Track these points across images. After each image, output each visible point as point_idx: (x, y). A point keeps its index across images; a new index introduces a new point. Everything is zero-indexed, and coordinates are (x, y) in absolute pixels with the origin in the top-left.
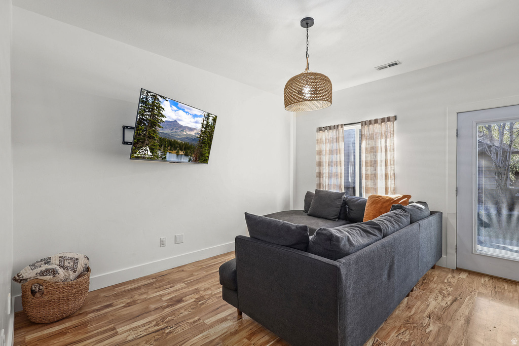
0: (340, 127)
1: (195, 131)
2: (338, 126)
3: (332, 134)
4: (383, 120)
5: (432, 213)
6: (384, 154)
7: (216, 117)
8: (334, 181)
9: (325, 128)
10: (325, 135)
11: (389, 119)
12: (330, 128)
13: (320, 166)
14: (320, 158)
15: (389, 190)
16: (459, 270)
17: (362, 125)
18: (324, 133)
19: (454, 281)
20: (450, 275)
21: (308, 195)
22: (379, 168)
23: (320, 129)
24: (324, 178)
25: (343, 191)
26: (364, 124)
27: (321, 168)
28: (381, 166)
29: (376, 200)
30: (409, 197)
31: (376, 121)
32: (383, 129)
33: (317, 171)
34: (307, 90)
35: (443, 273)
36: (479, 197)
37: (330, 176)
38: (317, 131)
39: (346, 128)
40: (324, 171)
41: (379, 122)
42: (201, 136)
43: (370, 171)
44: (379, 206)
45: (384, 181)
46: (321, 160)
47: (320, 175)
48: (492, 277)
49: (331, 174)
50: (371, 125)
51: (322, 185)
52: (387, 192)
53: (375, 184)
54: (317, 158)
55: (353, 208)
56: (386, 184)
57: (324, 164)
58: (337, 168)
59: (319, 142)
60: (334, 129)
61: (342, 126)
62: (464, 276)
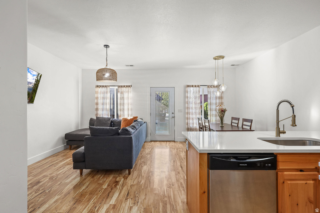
0: (108, 86)
1: (32, 84)
2: (107, 86)
3: (104, 89)
4: (127, 86)
5: (144, 122)
6: (127, 100)
7: (41, 75)
8: (105, 112)
9: (100, 86)
10: (100, 90)
11: (129, 86)
12: (103, 86)
13: (97, 105)
14: (97, 101)
15: (129, 115)
16: (151, 141)
17: (118, 87)
18: (99, 89)
19: (151, 144)
20: (149, 143)
21: (91, 120)
22: (125, 106)
23: (97, 86)
24: (100, 111)
25: (110, 117)
26: (119, 87)
27: (98, 106)
28: (126, 105)
29: (125, 120)
30: (137, 117)
31: (124, 86)
32: (127, 90)
33: (96, 107)
34: (107, 75)
35: (147, 143)
36: (156, 116)
37: (103, 110)
38: (96, 87)
39: (110, 87)
40: (99, 107)
41: (126, 87)
42: (34, 87)
43: (122, 107)
44: (127, 122)
45: (127, 111)
46: (98, 102)
47: (97, 109)
48: (159, 141)
49: (104, 109)
50: (122, 88)
51: (98, 114)
52: (128, 116)
53: (124, 113)
54: (96, 101)
55: (116, 124)
56: (128, 113)
57: (99, 104)
58: (106, 106)
59: (97, 93)
60: (105, 87)
61: (109, 86)
62: (153, 142)
